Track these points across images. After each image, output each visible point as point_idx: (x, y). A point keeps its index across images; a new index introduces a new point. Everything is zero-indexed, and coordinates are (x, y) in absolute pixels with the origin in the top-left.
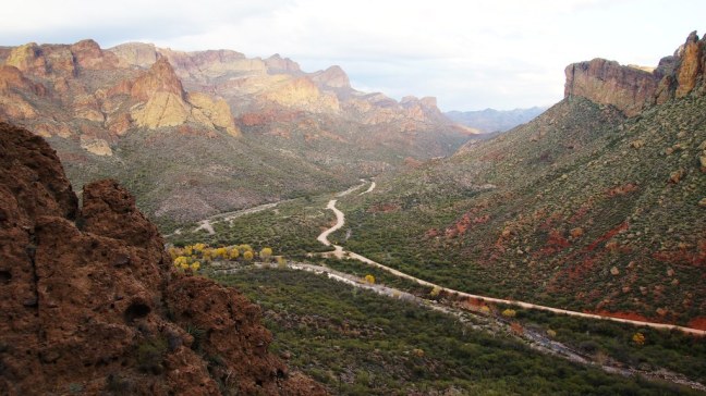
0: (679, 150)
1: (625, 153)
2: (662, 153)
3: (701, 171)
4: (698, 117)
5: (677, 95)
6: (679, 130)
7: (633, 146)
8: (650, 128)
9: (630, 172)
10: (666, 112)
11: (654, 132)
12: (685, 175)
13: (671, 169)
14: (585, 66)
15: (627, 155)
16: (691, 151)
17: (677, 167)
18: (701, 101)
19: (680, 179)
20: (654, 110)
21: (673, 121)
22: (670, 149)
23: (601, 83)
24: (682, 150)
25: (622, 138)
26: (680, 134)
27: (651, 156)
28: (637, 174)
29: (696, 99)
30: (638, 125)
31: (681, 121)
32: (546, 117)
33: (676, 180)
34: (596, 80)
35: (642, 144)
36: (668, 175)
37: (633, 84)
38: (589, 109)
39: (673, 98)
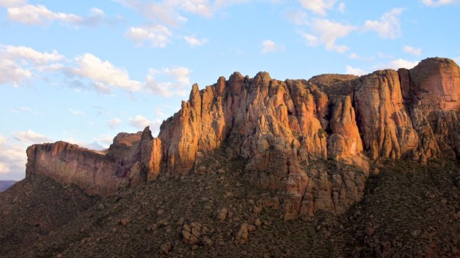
0: (161, 226)
1: (114, 230)
2: (148, 229)
3: (184, 243)
4: (170, 198)
5: (149, 179)
6: (158, 209)
7: (120, 223)
8: (131, 207)
9: (124, 246)
10: (142, 193)
11: (136, 210)
12: (172, 247)
13: (159, 242)
14: (48, 148)
15: (117, 232)
16: (172, 226)
17: (165, 241)
18: (168, 185)
19: (170, 251)
20: (130, 191)
21: (151, 200)
22: (155, 225)
23: (63, 164)
24: (165, 226)
25: (107, 216)
26: (160, 212)
27: (139, 232)
28: (130, 249)
29: (164, 183)
30: (119, 204)
31: (157, 201)
32: (8, 196)
33: (167, 252)
34: (59, 161)
35: (128, 221)
36: (159, 248)
37: (93, 166)
38: (53, 187)
39: (146, 181)
